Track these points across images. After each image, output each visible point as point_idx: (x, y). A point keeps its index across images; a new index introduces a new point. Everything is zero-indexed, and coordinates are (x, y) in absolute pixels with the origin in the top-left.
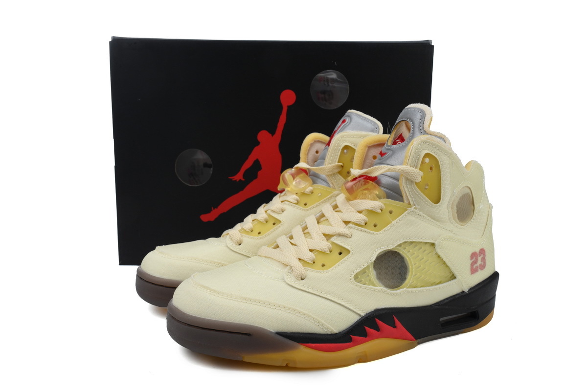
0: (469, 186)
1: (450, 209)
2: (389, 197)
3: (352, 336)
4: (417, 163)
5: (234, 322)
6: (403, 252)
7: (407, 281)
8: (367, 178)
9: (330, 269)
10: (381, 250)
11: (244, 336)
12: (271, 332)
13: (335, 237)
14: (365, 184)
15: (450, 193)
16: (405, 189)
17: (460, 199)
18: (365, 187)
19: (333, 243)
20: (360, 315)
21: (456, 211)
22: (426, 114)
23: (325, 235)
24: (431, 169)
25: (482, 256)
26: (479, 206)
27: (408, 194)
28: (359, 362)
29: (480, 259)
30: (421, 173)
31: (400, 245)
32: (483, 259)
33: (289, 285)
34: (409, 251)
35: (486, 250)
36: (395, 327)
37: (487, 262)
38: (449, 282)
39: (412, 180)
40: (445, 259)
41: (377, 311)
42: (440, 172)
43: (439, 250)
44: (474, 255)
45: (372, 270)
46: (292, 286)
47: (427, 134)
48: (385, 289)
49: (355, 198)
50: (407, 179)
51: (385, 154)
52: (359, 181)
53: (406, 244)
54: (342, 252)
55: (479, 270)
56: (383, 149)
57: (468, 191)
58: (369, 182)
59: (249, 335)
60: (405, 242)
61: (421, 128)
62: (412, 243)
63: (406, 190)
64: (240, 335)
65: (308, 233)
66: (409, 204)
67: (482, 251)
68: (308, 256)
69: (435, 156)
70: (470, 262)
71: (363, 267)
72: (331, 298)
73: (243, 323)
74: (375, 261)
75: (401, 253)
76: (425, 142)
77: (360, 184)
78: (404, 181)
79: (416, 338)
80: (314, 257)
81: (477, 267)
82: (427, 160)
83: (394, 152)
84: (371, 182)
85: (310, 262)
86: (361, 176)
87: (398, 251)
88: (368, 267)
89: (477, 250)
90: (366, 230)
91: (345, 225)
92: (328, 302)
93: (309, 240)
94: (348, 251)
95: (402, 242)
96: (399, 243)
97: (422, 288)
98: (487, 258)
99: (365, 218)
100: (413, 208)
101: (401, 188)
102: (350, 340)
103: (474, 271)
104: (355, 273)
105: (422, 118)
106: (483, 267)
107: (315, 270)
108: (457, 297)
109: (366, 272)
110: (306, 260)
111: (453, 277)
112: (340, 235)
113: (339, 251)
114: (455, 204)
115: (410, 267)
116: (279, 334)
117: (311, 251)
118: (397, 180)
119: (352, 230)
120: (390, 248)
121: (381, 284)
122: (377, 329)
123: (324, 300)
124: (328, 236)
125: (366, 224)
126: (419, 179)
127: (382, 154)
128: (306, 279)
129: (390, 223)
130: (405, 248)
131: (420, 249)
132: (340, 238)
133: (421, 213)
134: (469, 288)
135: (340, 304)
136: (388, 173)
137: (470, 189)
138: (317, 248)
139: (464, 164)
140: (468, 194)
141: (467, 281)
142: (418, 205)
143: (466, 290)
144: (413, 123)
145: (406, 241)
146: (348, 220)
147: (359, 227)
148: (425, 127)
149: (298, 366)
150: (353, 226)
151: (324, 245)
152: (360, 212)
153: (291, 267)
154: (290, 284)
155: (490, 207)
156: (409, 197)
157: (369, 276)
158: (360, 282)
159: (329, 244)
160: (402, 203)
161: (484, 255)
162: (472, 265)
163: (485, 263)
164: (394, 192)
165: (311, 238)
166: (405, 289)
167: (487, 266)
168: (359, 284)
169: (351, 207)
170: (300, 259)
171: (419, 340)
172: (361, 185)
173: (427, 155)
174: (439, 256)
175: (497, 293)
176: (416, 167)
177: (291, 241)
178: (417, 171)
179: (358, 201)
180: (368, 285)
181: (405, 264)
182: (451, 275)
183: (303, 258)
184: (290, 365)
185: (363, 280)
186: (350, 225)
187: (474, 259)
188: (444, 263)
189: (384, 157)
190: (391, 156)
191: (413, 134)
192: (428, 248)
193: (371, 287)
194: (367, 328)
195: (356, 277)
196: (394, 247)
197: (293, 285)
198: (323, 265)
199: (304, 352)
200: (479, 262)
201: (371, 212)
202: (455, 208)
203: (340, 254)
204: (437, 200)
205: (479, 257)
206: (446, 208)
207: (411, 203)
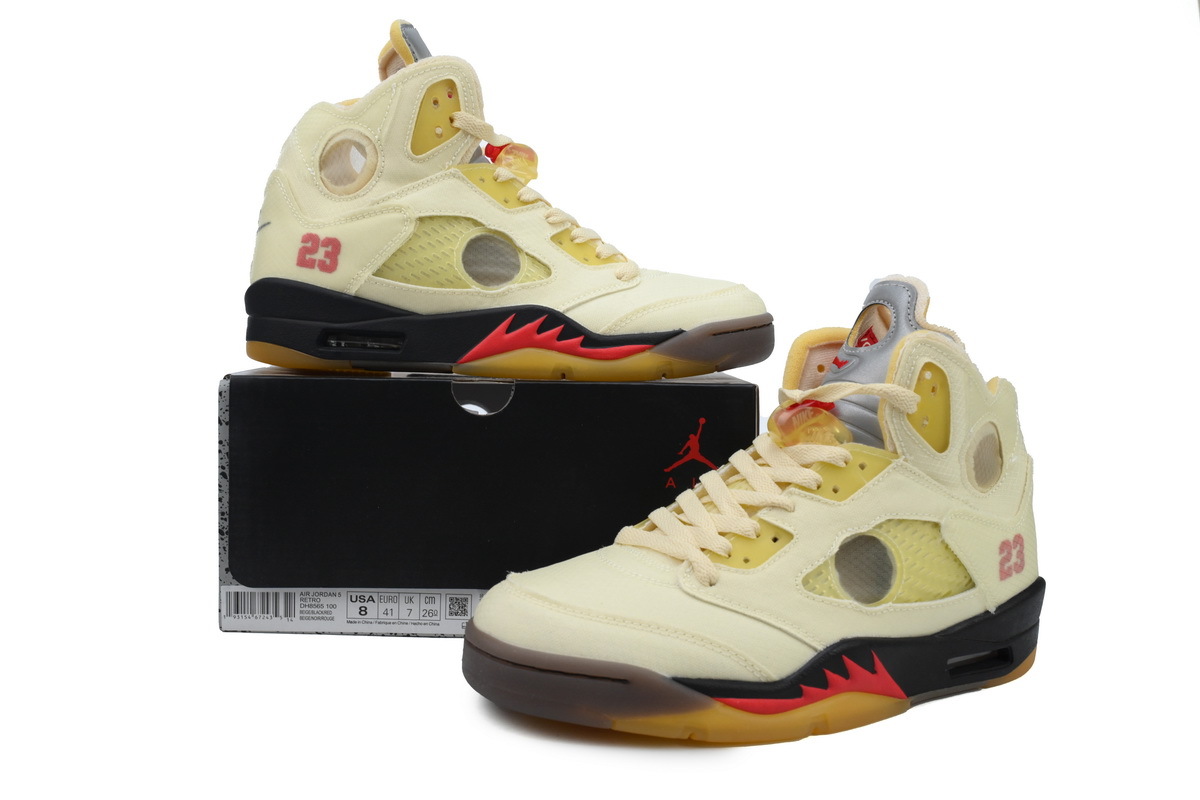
0: (995, 421)
1: (963, 463)
2: (856, 439)
3: (803, 687)
4: (911, 380)
5: (598, 658)
6: (885, 538)
7: (892, 591)
8: (817, 405)
9: (759, 568)
10: (848, 535)
11: (616, 684)
12: (664, 678)
13: (764, 511)
14: (813, 416)
15: (965, 434)
16: (888, 424)
17: (980, 444)
18: (814, 421)
19: (761, 521)
20: (815, 650)
21: (973, 466)
22: (919, 292)
23: (744, 506)
24: (934, 390)
25: (1018, 548)
26: (1011, 458)
27: (893, 435)
28: (815, 733)
29: (1014, 552)
30: (918, 398)
31: (880, 526)
32: (1021, 554)
33: (688, 594)
34: (896, 537)
35: (1025, 538)
36: (874, 672)
37: (1027, 559)
38: (964, 594)
39: (902, 409)
40: (957, 552)
41: (844, 642)
42: (949, 397)
43: (947, 536)
44: (1005, 546)
45: (832, 568)
46: (694, 597)
47: (922, 328)
48: (856, 603)
49: (795, 442)
50: (893, 408)
51: (846, 363)
52: (804, 410)
53: (891, 523)
54: (779, 537)
55: (1014, 573)
56: (841, 355)
57: (993, 431)
58: (821, 412)
59: (624, 681)
60: (889, 520)
61: (911, 317)
62: (900, 521)
63: (891, 427)
64: (609, 683)
65: (711, 503)
66: (895, 452)
67: (1019, 539)
68: (720, 544)
69: (942, 368)
70: (998, 558)
71: (817, 564)
72: (762, 618)
73: (614, 661)
74: (837, 554)
75: (882, 539)
76: (924, 343)
77: (804, 415)
78: (887, 411)
79: (908, 695)
80: (730, 544)
81: (1010, 568)
82: (928, 375)
83: (862, 360)
84: (825, 411)
85: (723, 554)
86: (805, 402)
87: (877, 537)
88: (826, 564)
89: (1011, 537)
90: (821, 498)
91: (780, 490)
92: (760, 625)
93: (716, 515)
94: (790, 536)
95: (883, 520)
96: (878, 522)
97: (917, 604)
98: (1026, 552)
99: (818, 476)
100: (901, 460)
101: (882, 424)
102: (798, 693)
103: (1005, 574)
104: (804, 575)
105: (912, 300)
106: (1020, 567)
107: (733, 569)
108: (976, 621)
109: (821, 573)
110: (715, 550)
111: (971, 584)
112: (773, 507)
113: (773, 536)
114: (972, 454)
115: (898, 565)
116: (677, 680)
117: (721, 534)
118: (874, 410)
119: (795, 498)
120: (864, 530)
121: (847, 594)
122: (845, 674)
123: (752, 621)
124: (751, 510)
125: (819, 487)
126: (913, 409)
127: (838, 363)
128: (718, 585)
129: (861, 485)
130: (889, 531)
131: (913, 533)
132: (774, 512)
133: (915, 469)
134: (997, 605)
135: (780, 629)
136: (854, 398)
137: (996, 427)
138: (734, 530)
139: (987, 379)
140: (992, 436)
141: (993, 592)
142: (911, 455)
143: (992, 610)
144: (896, 308)
145: (891, 517)
146: (786, 481)
147: (807, 493)
148: (917, 316)
149: (710, 739)
150: (797, 490)
151: (746, 524)
152: (807, 466)
153: (690, 564)
154: (691, 592)
155: (1029, 461)
156: (895, 440)
157: (827, 579)
158: (813, 590)
159: (755, 522)
160: (881, 450)
161: (1022, 545)
162: (1002, 563)
163: (1022, 560)
164: (866, 431)
165: (719, 512)
166: (890, 603)
167: (1027, 567)
168: (811, 594)
169: (788, 458)
170: (703, 550)
171: (912, 698)
172: (808, 416)
173: (928, 366)
174: (947, 547)
175: (1042, 618)
176: (909, 387)
177: (679, 516)
178: (911, 393)
179: (800, 446)
180: (828, 596)
181: (889, 560)
182: (967, 581)
183: (710, 548)
184: (694, 738)
185: (817, 586)
186: (791, 489)
187: (1005, 554)
188: (956, 559)
189: (842, 368)
190: (857, 367)
191: (897, 327)
192: (928, 530)
193: (832, 599)
194: (828, 672)
195: (805, 582)
196: (871, 528)
197: (697, 595)
198: (746, 561)
199: (720, 714)
200: (1014, 559)
201: (827, 467)
202: (972, 461)
203: (775, 540)
204: (943, 446)
205: (1015, 550)
206: (957, 461)
207: (899, 451)
